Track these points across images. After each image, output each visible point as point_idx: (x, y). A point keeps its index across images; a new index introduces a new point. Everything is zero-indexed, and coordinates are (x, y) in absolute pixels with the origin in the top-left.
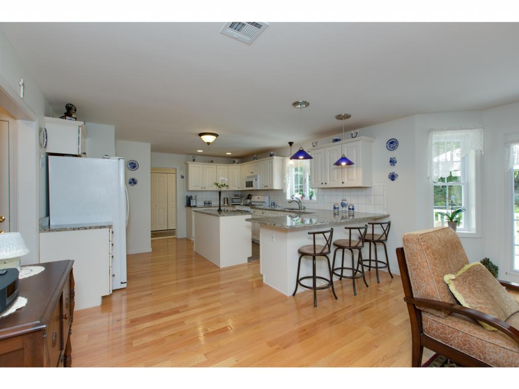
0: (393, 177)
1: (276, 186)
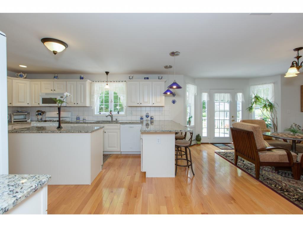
0: (174, 102)
1: (88, 105)
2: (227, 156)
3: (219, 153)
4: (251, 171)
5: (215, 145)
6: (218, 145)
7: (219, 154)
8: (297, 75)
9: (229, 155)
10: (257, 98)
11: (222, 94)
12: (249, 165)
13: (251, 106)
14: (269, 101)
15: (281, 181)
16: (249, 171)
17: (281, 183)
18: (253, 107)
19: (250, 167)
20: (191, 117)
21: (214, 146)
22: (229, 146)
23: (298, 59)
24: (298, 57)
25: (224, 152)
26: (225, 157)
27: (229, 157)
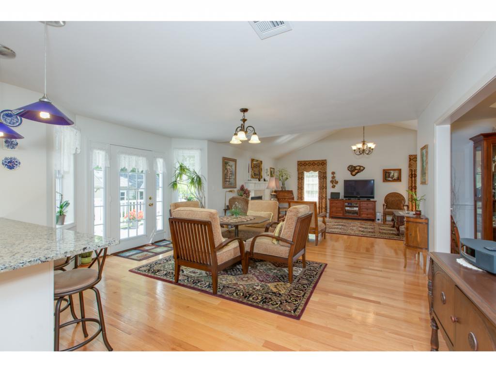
0: (11, 164)
2: (154, 272)
3: (138, 269)
4: (201, 284)
5: (121, 255)
6: (128, 254)
7: (137, 271)
8: (240, 142)
9: (156, 268)
10: (182, 169)
11: (134, 158)
12: (193, 275)
13: (174, 180)
14: (197, 173)
15: (237, 284)
16: (199, 284)
17: (238, 286)
18: (177, 181)
19: (196, 279)
20: (67, 204)
21: (120, 258)
22: (147, 251)
23: (244, 122)
24: (244, 120)
25: (147, 266)
26: (153, 275)
27: (158, 271)
